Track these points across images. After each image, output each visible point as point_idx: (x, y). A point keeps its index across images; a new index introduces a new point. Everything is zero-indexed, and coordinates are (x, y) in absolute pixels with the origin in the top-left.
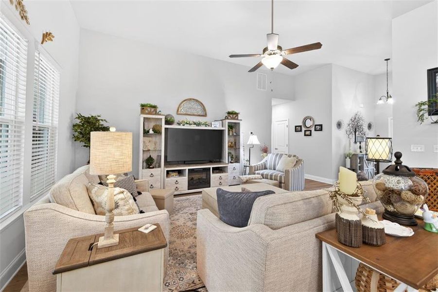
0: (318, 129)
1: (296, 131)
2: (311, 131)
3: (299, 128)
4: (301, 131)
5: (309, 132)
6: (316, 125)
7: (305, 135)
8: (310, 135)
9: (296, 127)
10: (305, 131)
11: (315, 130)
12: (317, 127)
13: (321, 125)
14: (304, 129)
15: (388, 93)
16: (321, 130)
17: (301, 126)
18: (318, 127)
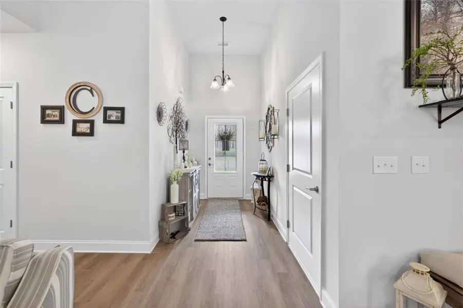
0: (113, 118)
1: (44, 121)
2: (92, 123)
3: (57, 113)
4: (61, 121)
5: (88, 125)
6: (106, 109)
7: (75, 133)
8: (91, 133)
9: (44, 109)
10: (75, 123)
11: (106, 121)
12: (109, 112)
13: (122, 110)
14: (70, 116)
15: (223, 72)
16: (121, 121)
17: (61, 109)
18: (114, 115)
